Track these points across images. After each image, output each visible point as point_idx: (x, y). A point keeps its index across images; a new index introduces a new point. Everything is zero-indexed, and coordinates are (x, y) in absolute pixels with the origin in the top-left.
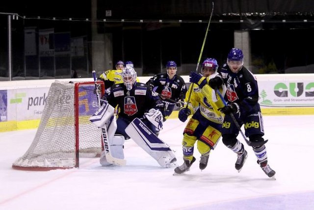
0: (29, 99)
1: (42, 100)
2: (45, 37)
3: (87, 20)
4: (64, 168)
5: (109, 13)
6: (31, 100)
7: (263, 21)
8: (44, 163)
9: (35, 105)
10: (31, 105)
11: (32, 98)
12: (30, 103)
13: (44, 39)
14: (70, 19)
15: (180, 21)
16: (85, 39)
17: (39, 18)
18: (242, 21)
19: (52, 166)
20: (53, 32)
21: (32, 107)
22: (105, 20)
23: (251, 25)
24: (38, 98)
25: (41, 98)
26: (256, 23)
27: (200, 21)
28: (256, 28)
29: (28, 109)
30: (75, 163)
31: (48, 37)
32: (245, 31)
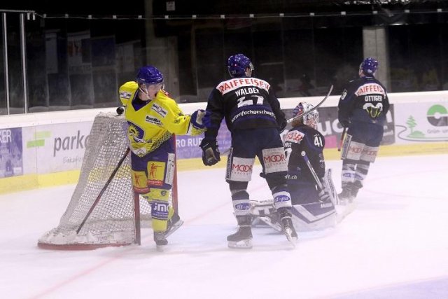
0: (56, 140)
1: (76, 141)
2: (75, 46)
3: (140, 17)
4: (118, 245)
5: (171, 6)
6: (58, 142)
7: (407, 11)
8: (88, 238)
9: (64, 149)
10: (58, 150)
11: (60, 139)
12: (57, 147)
13: (74, 49)
14: (115, 17)
15: (282, 15)
16: (135, 46)
17: (67, 16)
18: (375, 12)
19: (99, 243)
20: (88, 37)
21: (61, 153)
22: (167, 17)
23: (388, 17)
24: (68, 138)
25: (73, 138)
26: (395, 15)
27: (312, 14)
28: (395, 22)
29: (55, 155)
30: (134, 236)
31: (79, 45)
32: (381, 27)
